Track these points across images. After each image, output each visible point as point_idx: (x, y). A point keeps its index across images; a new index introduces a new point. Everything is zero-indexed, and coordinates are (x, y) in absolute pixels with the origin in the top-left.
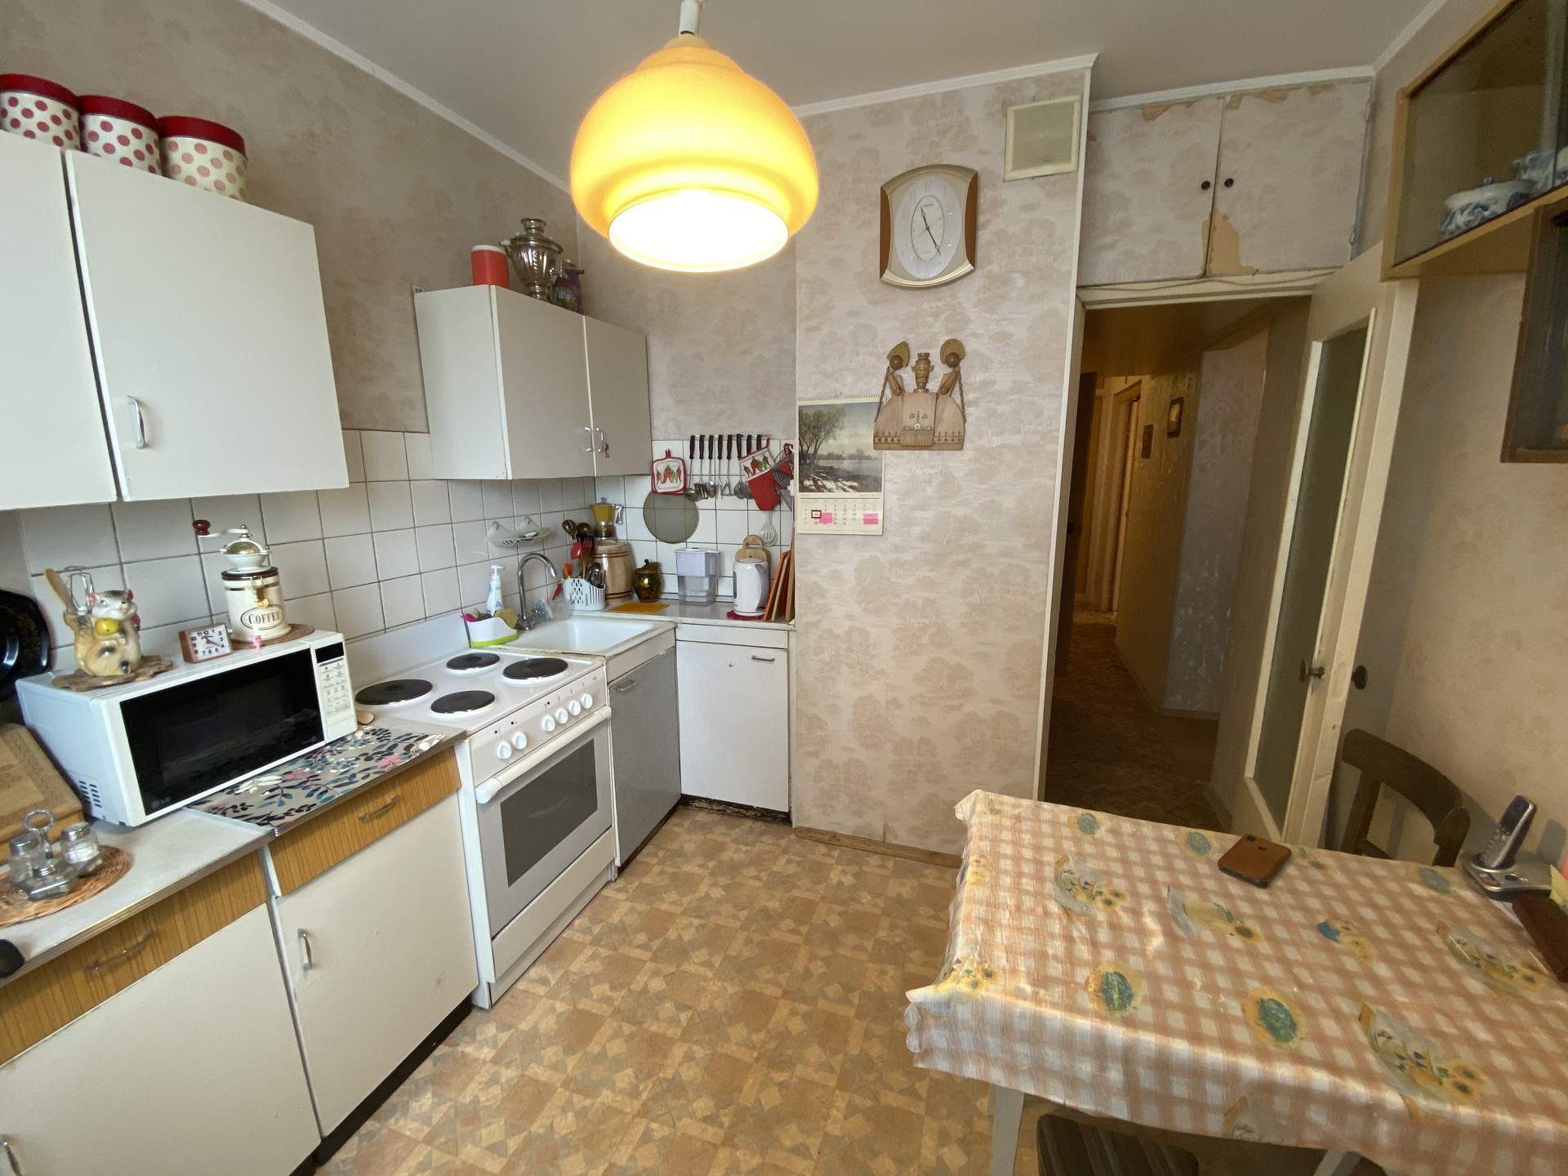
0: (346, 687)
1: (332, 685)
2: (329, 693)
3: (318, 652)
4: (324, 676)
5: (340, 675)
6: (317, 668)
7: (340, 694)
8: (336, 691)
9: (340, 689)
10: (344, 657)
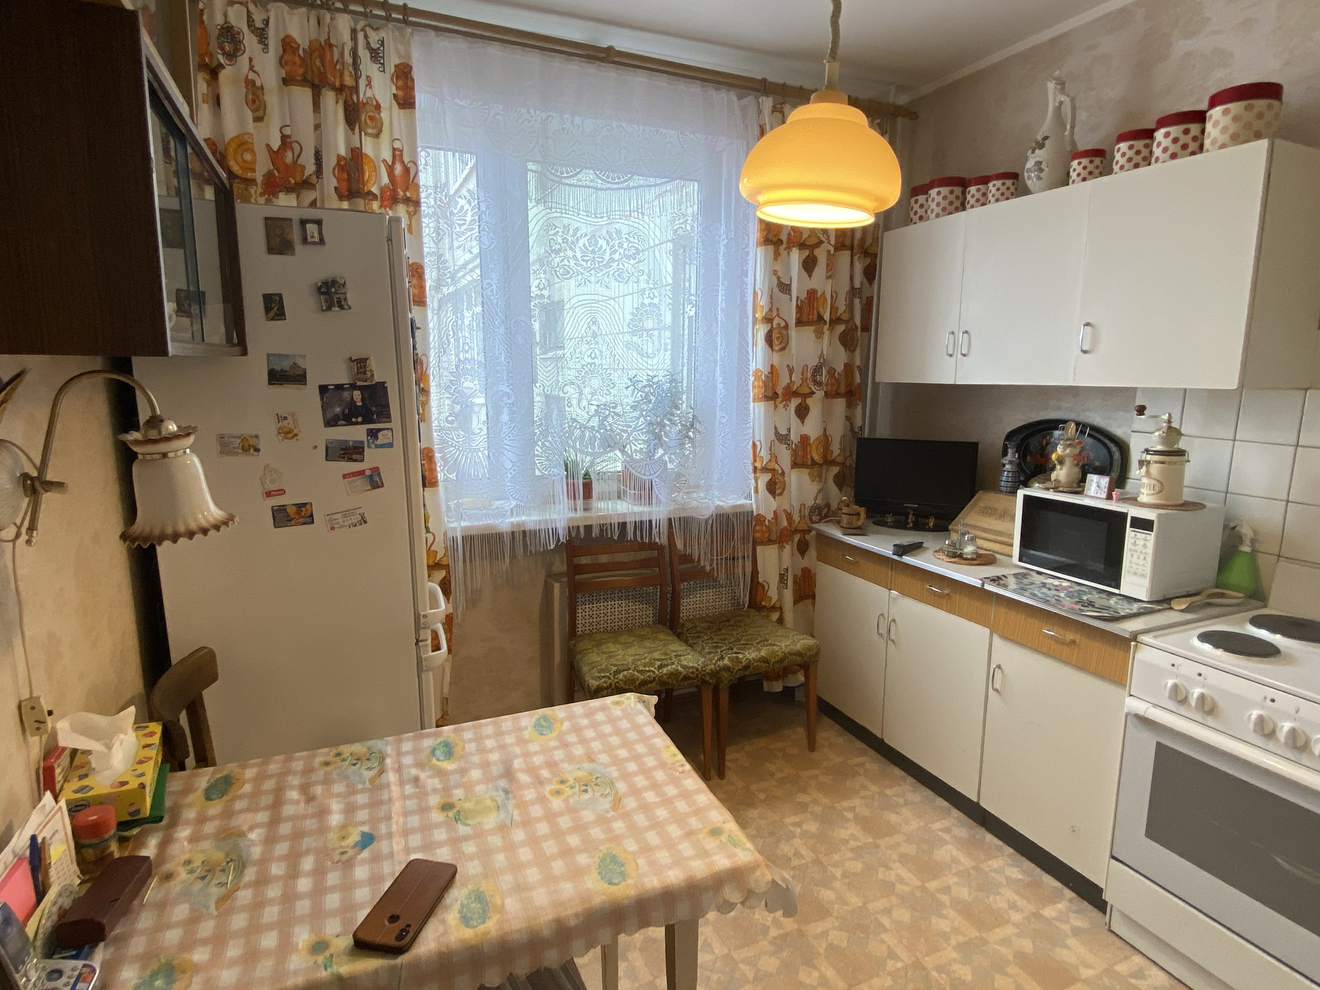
0: (1147, 559)
1: (1136, 551)
2: (1132, 556)
3: (1133, 518)
4: (1132, 541)
5: (1145, 546)
6: (1130, 533)
7: (1141, 562)
8: (1138, 558)
9: (1142, 558)
10: (1153, 534)
